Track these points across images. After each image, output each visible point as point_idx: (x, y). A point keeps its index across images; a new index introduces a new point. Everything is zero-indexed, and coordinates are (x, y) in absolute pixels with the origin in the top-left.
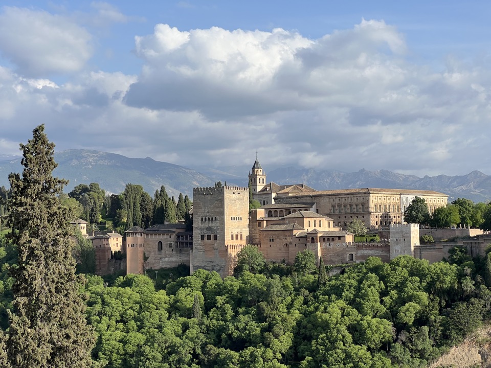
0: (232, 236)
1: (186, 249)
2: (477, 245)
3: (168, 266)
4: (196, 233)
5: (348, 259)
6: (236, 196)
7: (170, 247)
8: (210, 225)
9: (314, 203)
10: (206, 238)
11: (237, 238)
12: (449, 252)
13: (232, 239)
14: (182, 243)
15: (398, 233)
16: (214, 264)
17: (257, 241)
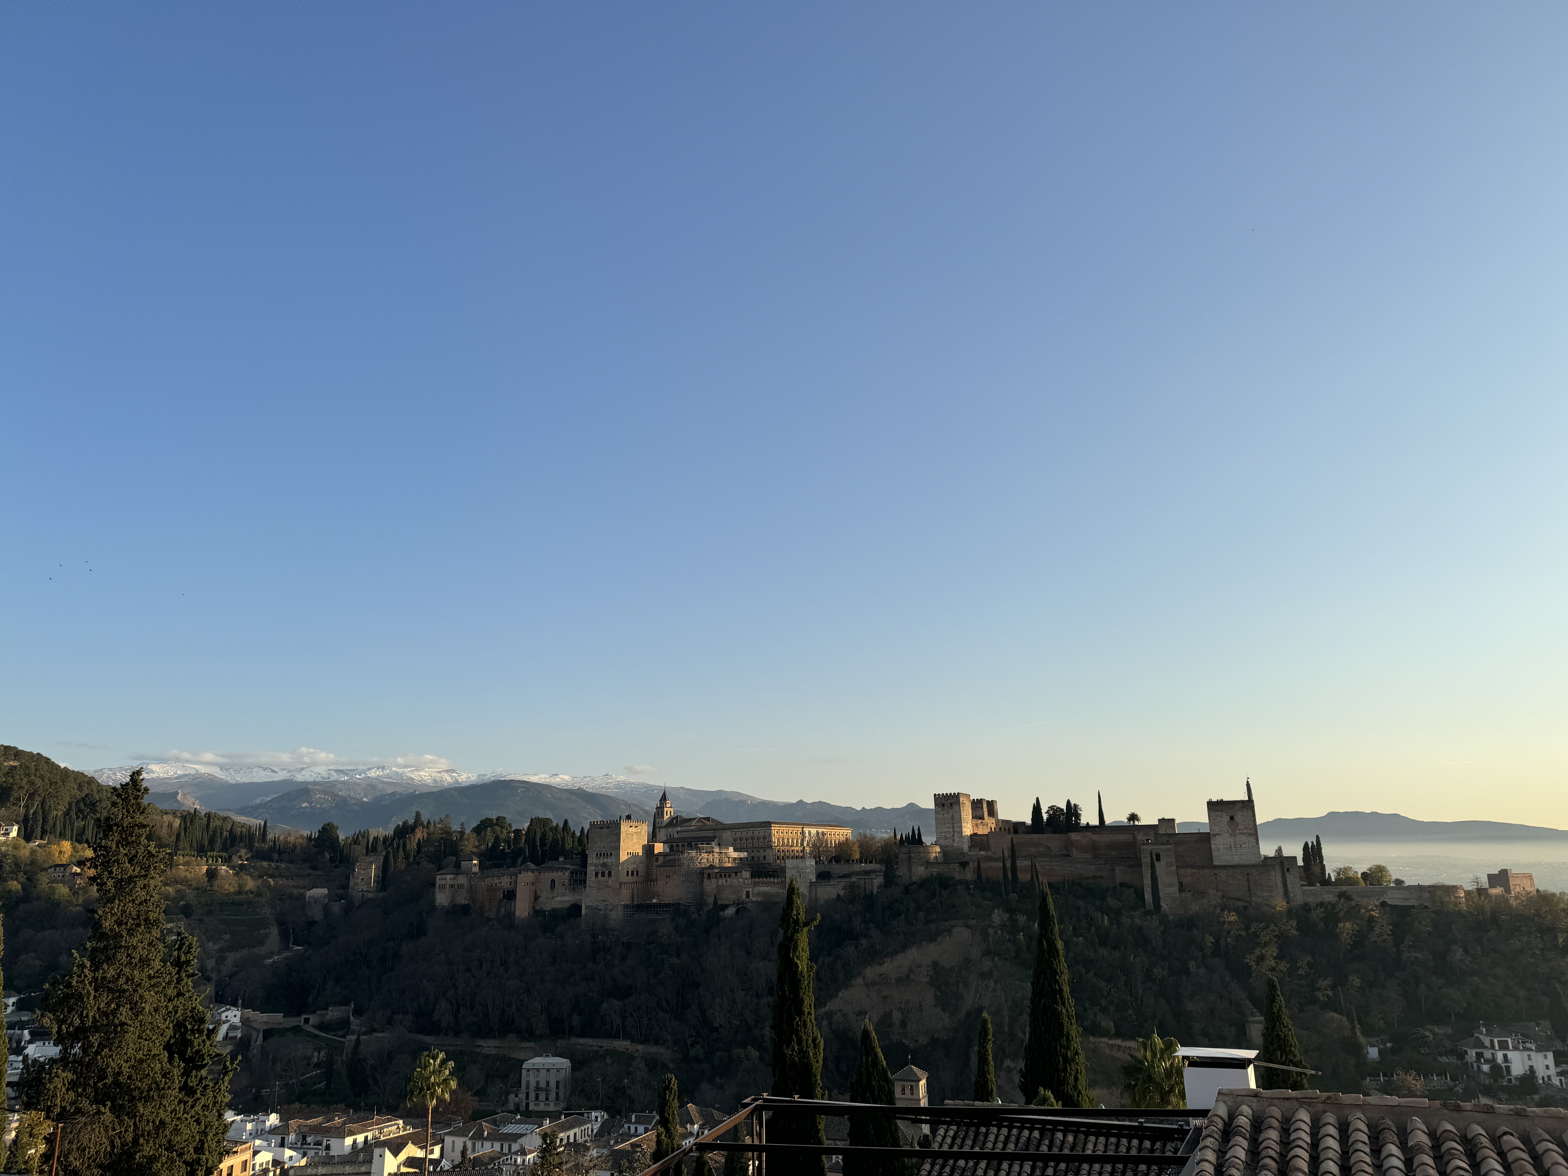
0: (628, 872)
1: (579, 887)
2: (870, 881)
3: (560, 906)
4: (591, 870)
5: (744, 897)
6: (633, 830)
7: (564, 885)
8: (605, 860)
9: (715, 837)
10: (600, 875)
11: (632, 875)
12: (843, 889)
13: (628, 875)
14: (576, 881)
15: (793, 868)
16: (607, 903)
17: (654, 877)
